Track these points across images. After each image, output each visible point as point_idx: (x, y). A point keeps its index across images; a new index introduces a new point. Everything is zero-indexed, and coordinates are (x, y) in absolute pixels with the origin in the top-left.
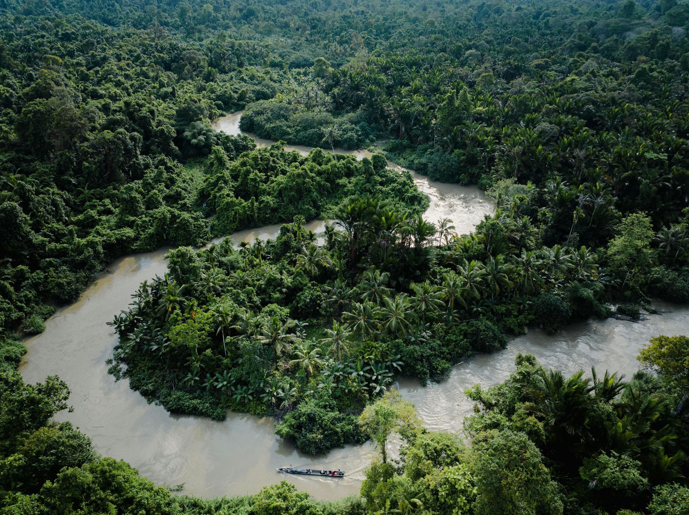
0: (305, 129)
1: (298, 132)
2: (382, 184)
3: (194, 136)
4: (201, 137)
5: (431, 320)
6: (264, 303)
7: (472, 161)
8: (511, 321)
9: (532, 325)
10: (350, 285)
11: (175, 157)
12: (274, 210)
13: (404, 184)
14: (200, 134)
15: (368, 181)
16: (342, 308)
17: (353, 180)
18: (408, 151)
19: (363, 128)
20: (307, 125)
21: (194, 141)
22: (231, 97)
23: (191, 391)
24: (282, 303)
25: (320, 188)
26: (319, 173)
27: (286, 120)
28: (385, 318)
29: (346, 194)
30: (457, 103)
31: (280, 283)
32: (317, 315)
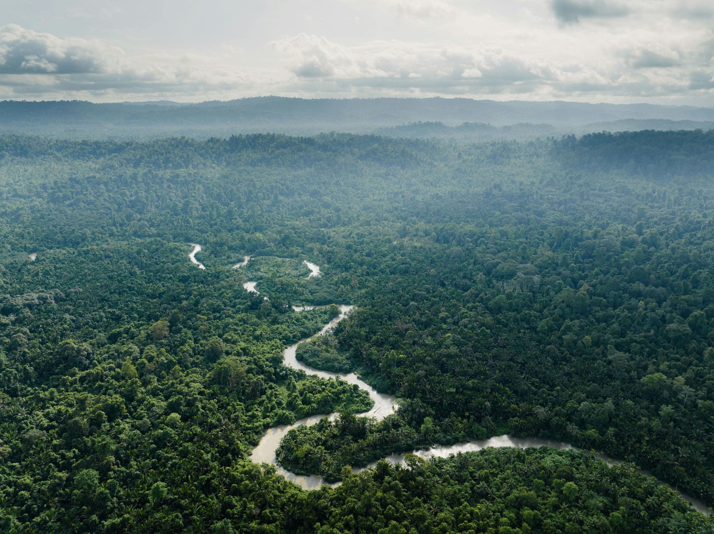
0: (326, 362)
1: (323, 364)
2: (356, 397)
3: (281, 371)
4: (284, 372)
5: (364, 451)
6: (317, 446)
7: (393, 385)
8: (388, 451)
9: (395, 452)
10: (342, 440)
11: (275, 382)
12: (316, 410)
13: (365, 397)
14: (283, 370)
15: (351, 396)
16: (340, 447)
17: (346, 395)
18: (370, 375)
19: (352, 362)
20: (328, 360)
21: (281, 374)
22: (289, 337)
23: (301, 469)
24: (322, 445)
25: (333, 400)
26: (333, 393)
27: (318, 357)
28: (351, 450)
29: (343, 402)
30: (390, 357)
31: (321, 439)
32: (332, 449)
